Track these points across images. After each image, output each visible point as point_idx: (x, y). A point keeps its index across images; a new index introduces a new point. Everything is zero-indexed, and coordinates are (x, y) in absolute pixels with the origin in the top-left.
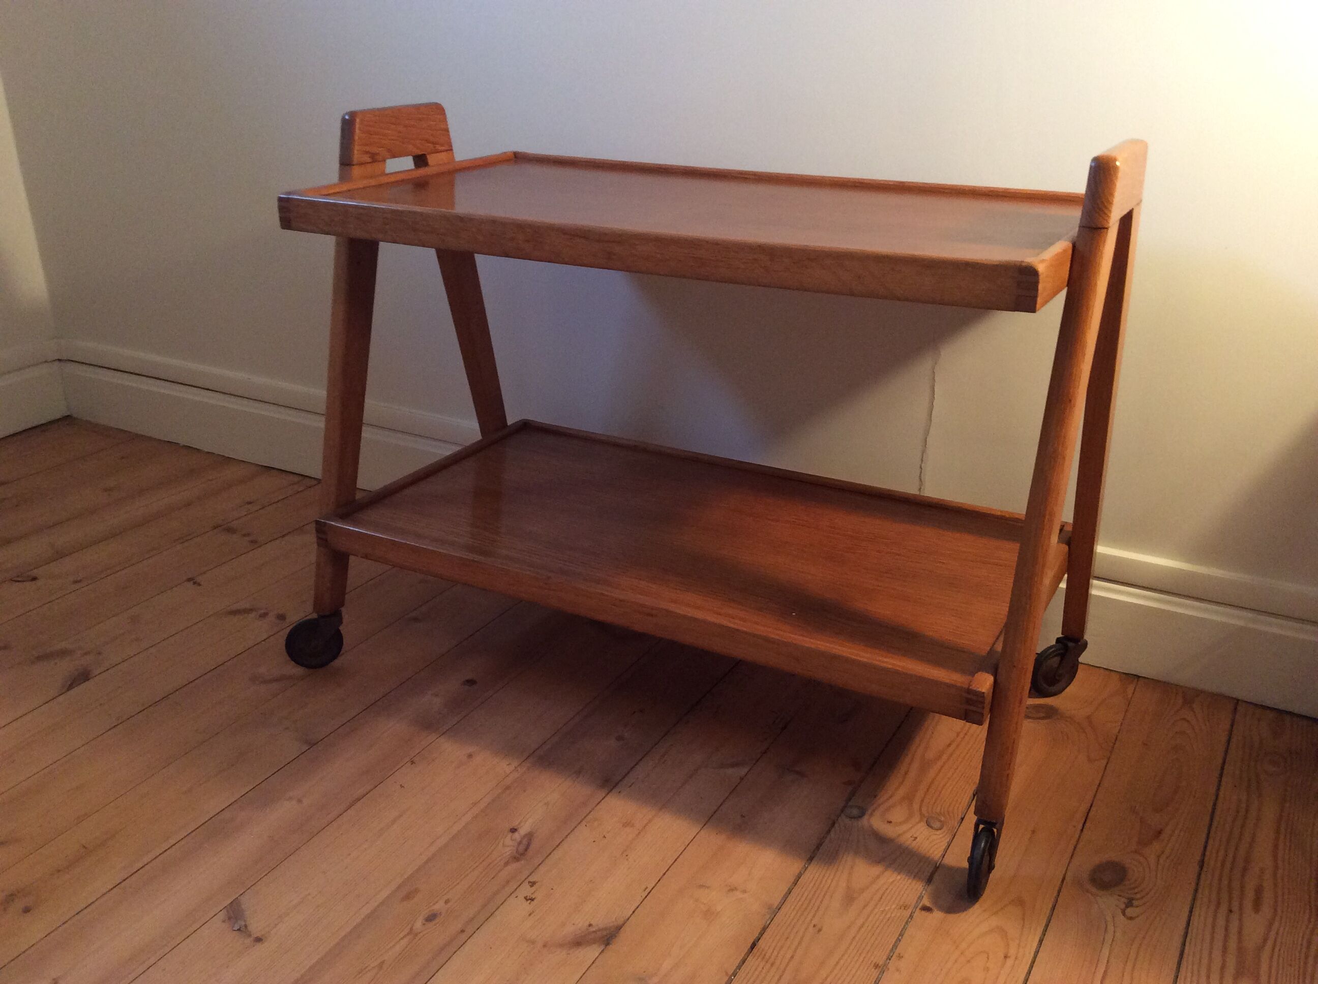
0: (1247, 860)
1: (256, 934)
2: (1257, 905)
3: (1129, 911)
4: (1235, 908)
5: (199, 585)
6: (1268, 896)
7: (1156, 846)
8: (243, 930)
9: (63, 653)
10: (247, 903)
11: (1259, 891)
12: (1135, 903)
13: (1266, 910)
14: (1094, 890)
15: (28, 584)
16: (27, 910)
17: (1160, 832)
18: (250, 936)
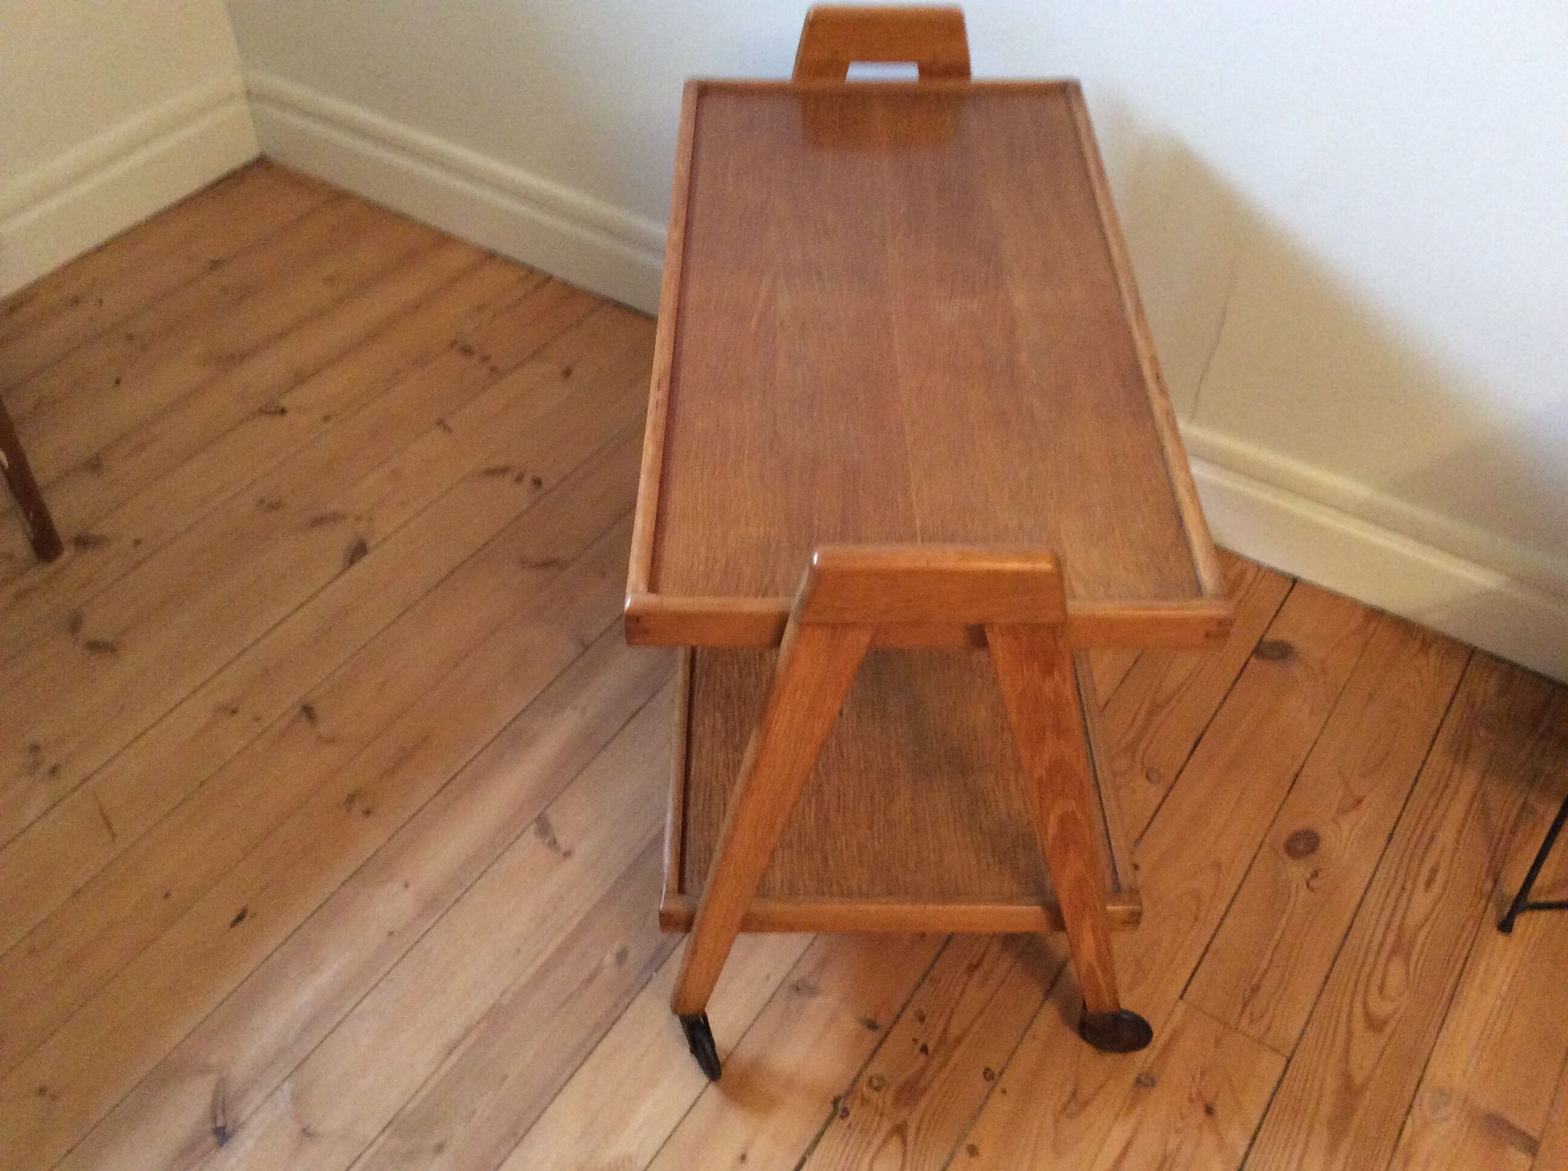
0: (1432, 838)
1: (564, 847)
2: (1428, 884)
3: (1315, 883)
4: (1409, 886)
5: (450, 430)
6: (1440, 877)
7: (1353, 816)
8: (553, 844)
9: (336, 517)
10: (553, 818)
11: (1434, 871)
12: (1320, 875)
13: (1436, 889)
14: (1286, 856)
15: (277, 418)
16: (367, 813)
17: (1359, 801)
18: (558, 849)
